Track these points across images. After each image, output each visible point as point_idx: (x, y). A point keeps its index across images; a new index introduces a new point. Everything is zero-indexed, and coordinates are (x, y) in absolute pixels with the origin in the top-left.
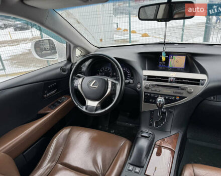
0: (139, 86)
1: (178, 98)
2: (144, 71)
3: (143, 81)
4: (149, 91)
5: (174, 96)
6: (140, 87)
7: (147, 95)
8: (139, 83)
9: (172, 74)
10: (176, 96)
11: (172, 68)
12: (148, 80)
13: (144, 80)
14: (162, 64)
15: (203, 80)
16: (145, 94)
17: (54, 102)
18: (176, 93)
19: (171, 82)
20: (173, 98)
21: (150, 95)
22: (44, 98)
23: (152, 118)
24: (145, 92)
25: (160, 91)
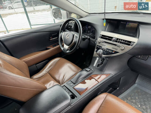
1: (113, 52)
3: (99, 38)
4: (100, 45)
6: (97, 42)
9: (116, 36)
10: (113, 51)
12: (101, 38)
15: (133, 42)
17: (56, 44)
19: (113, 41)
20: (111, 51)
21: (99, 48)
22: (50, 41)
24: (97, 46)
25: (105, 46)
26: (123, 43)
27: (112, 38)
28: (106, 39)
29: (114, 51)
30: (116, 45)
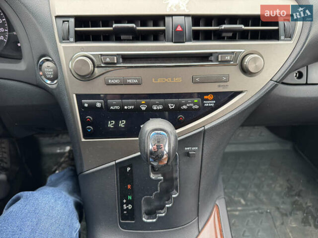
0: (48, 67)
1: (210, 103)
3: (61, 46)
4: (97, 87)
7: (92, 107)
8: (44, 55)
12: (80, 37)
13: (65, 39)
16: (81, 106)
18: (204, 81)
19: (179, 37)
21: (107, 106)
23: (131, 192)
24: (80, 97)
25: (139, 84)
30: (204, 58)
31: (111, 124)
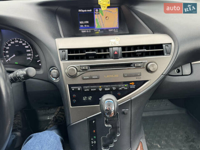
0: (54, 72)
1: (133, 86)
2: (57, 40)
3: (62, 63)
4: (78, 81)
5: (125, 83)
6: (58, 76)
7: (76, 90)
8: (53, 67)
9: (112, 40)
10: (128, 83)
11: (101, 30)
12: (70, 58)
13: (63, 59)
14: (84, 25)
16: (70, 90)
20: (125, 87)
21: (83, 89)
23: (95, 134)
24: (70, 86)
25: (98, 78)
26: (147, 54)
27: (106, 49)
28: (87, 57)
29: (131, 82)
30: (129, 65)
31: (85, 99)
